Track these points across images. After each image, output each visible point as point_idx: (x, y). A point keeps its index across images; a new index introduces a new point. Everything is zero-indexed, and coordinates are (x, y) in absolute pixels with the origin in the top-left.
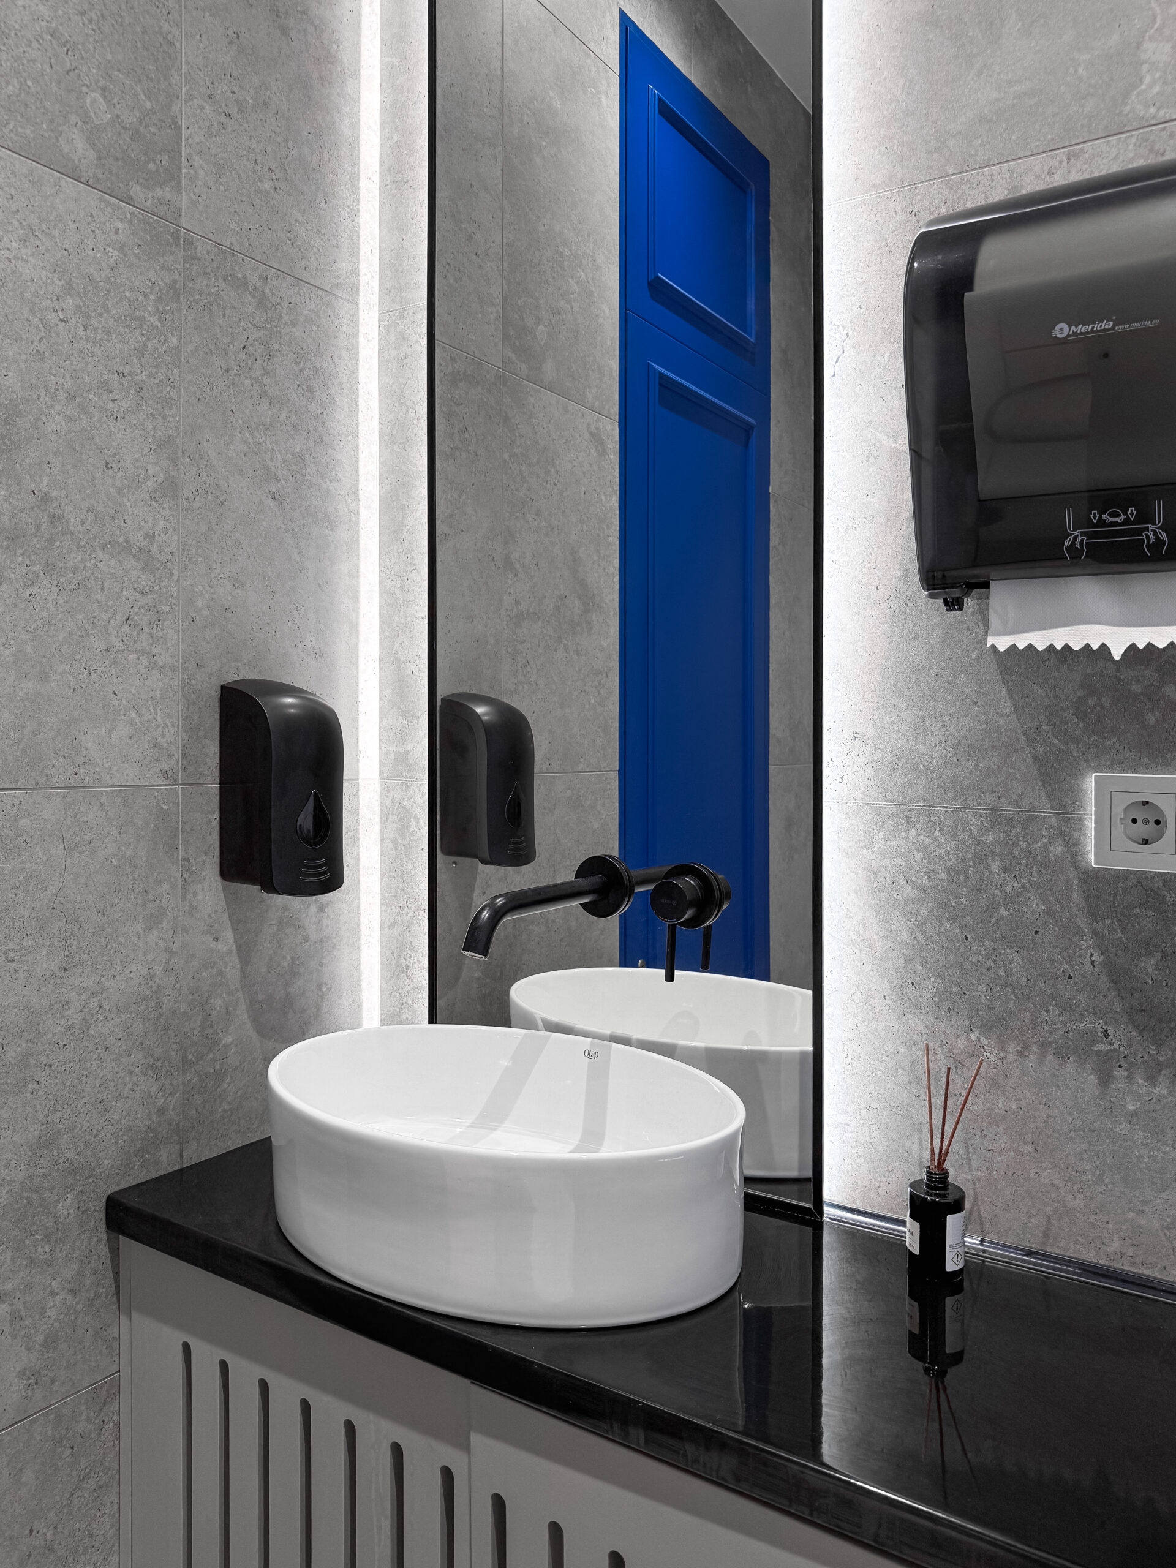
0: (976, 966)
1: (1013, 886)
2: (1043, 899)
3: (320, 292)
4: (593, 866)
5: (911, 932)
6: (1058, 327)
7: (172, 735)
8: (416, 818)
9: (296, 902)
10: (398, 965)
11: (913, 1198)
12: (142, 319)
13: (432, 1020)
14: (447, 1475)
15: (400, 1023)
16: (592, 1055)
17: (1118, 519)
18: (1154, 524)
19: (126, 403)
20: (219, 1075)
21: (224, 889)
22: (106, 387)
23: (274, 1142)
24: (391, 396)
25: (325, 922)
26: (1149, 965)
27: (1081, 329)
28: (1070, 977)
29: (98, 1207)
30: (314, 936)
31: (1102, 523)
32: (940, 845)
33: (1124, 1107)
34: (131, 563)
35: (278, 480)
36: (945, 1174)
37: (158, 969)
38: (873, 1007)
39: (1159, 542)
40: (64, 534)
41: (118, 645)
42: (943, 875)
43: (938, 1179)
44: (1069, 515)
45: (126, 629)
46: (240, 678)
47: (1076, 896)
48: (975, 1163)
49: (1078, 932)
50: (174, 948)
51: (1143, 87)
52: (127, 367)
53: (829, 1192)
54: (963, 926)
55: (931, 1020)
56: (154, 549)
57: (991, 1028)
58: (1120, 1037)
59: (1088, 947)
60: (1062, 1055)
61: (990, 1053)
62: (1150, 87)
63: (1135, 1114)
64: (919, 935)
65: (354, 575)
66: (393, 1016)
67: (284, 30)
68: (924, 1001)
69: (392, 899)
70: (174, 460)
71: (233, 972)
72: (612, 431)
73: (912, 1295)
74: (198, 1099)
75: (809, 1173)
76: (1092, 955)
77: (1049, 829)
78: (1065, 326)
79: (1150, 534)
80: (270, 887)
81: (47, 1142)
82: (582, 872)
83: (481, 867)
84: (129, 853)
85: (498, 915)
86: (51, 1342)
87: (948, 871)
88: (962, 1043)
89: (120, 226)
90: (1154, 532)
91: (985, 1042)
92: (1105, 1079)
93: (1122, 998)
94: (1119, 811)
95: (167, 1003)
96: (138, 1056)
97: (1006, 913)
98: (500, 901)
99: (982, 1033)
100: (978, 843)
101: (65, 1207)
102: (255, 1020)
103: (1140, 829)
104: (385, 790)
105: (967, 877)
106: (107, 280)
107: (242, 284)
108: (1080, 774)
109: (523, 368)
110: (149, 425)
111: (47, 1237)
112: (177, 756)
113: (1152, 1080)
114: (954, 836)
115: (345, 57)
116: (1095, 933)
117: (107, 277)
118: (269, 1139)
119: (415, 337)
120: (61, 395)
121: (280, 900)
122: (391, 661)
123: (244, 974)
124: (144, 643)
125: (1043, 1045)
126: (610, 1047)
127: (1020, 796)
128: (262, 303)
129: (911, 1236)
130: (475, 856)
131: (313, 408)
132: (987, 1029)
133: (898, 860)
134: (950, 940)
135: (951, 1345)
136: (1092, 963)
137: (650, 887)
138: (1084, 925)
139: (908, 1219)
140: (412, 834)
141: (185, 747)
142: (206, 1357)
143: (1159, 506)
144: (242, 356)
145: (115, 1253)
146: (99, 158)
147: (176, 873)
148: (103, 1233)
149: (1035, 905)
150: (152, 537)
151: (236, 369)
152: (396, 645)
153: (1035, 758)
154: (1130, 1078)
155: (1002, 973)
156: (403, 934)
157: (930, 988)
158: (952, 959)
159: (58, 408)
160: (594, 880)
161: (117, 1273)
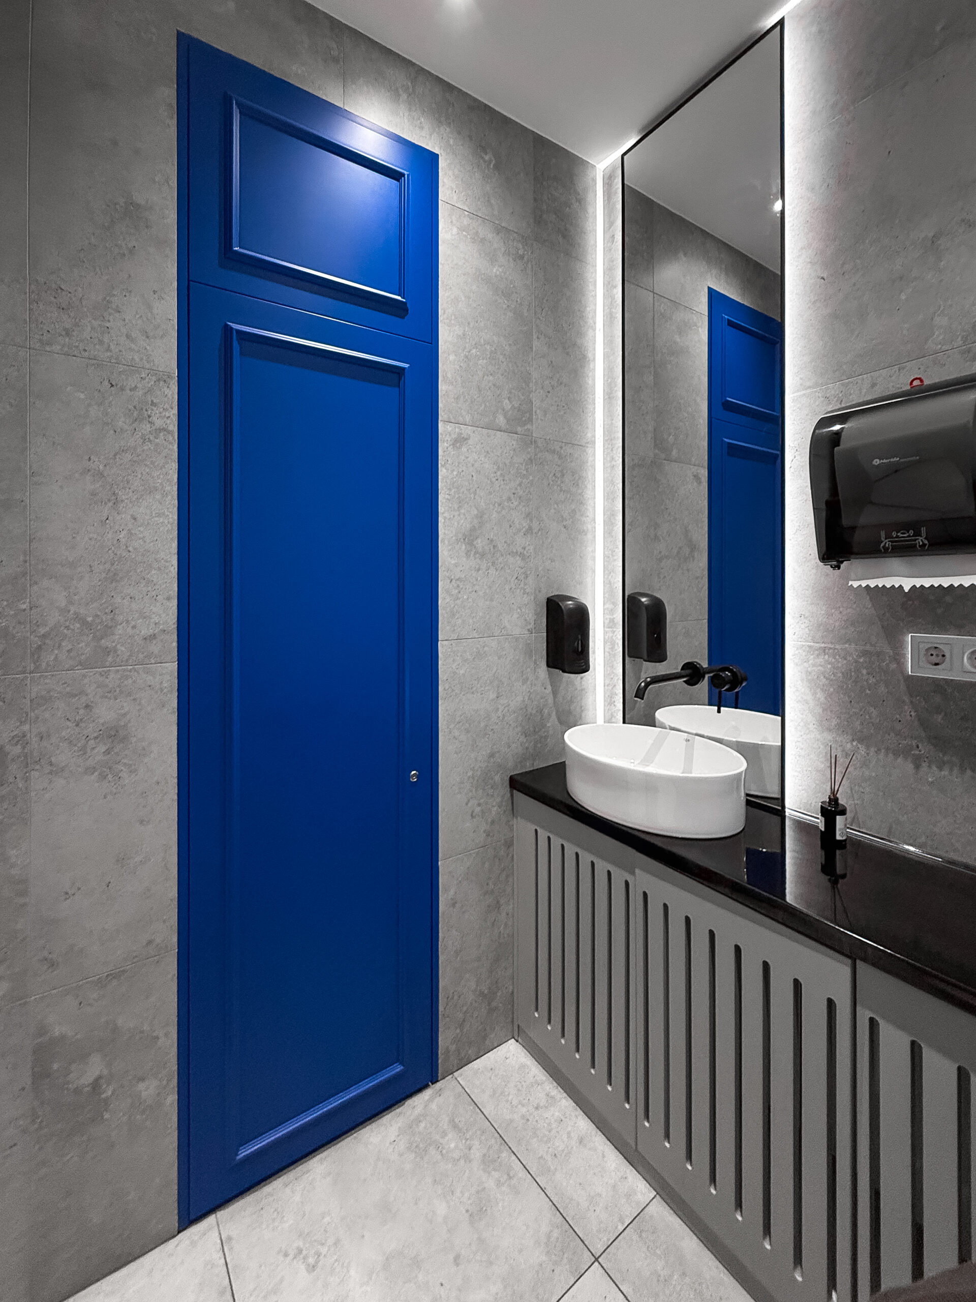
0: (855, 713)
1: (872, 680)
2: (887, 686)
3: (581, 447)
4: (688, 666)
5: (826, 698)
6: (875, 461)
7: (531, 617)
8: (618, 644)
9: (572, 676)
10: (611, 700)
11: (822, 807)
12: (521, 473)
13: (624, 722)
14: (627, 883)
15: (611, 723)
16: (688, 740)
17: (905, 535)
18: (921, 536)
19: (516, 503)
20: (546, 737)
21: (548, 670)
22: (510, 499)
23: (566, 763)
24: (608, 481)
25: (583, 683)
26: (939, 718)
27: (885, 461)
28: (900, 721)
29: (507, 779)
30: (579, 688)
31: (897, 537)
32: (839, 662)
33: (927, 779)
34: (518, 558)
35: (567, 521)
36: (836, 800)
37: (526, 698)
38: (808, 729)
39: (924, 545)
40: (497, 551)
41: (514, 587)
42: (840, 675)
43: (834, 800)
44: (883, 534)
45: (516, 581)
46: (553, 595)
47: (903, 687)
48: (856, 796)
49: (904, 702)
50: (532, 691)
51: (935, 336)
52: (516, 491)
53: (788, 803)
54: (849, 697)
55: (834, 735)
56: (525, 552)
57: (863, 740)
58: (925, 749)
59: (909, 708)
60: (896, 754)
61: (862, 750)
62: (938, 336)
63: (932, 782)
64: (829, 699)
65: (594, 551)
66: (609, 720)
67: (568, 354)
68: (832, 728)
69: (608, 675)
70: (531, 520)
71: (550, 700)
72: (704, 473)
73: (822, 847)
74: (539, 745)
75: (779, 796)
76: (910, 712)
77: (889, 657)
78: (878, 460)
79: (920, 541)
80: (564, 671)
81: (492, 755)
82: (683, 669)
83: (644, 663)
84: (517, 658)
85: (648, 684)
86: (493, 822)
87: (843, 673)
88: (849, 746)
89: (514, 442)
90: (922, 540)
91: (859, 746)
92: (917, 767)
93: (925, 732)
94: (923, 652)
95: (529, 710)
96: (519, 729)
97: (869, 692)
98: (649, 679)
99: (859, 742)
100: (856, 662)
101: (497, 778)
102: (559, 719)
103: (934, 659)
104: (605, 633)
105: (851, 676)
106: (510, 462)
107: (554, 452)
108: (904, 634)
109: (663, 456)
110: (523, 509)
111: (492, 787)
112: (533, 624)
113: (940, 769)
114: (845, 659)
115: (590, 355)
116: (911, 702)
118: (564, 762)
119: (617, 458)
120: (496, 505)
121: (566, 675)
122: (608, 583)
123: (555, 702)
124: (522, 585)
125: (887, 749)
126: (694, 738)
127: (876, 643)
128: (560, 457)
129: (820, 823)
130: (641, 658)
131: (579, 491)
132: (861, 741)
133: (820, 668)
134: (843, 702)
135: (839, 870)
136: (911, 716)
137: (711, 675)
138: (906, 699)
139: (819, 816)
140: (616, 650)
141: (535, 620)
142: (543, 835)
143: (923, 530)
144: (554, 478)
145: (512, 796)
146: (508, 422)
147: (532, 665)
148: (508, 789)
149: (882, 689)
150: (524, 548)
151: (552, 483)
152: (610, 577)
153: (883, 627)
154: (929, 767)
155: (867, 717)
156: (612, 689)
157: (834, 722)
158: (844, 711)
159: (496, 509)
160: (688, 672)
161: (512, 803)
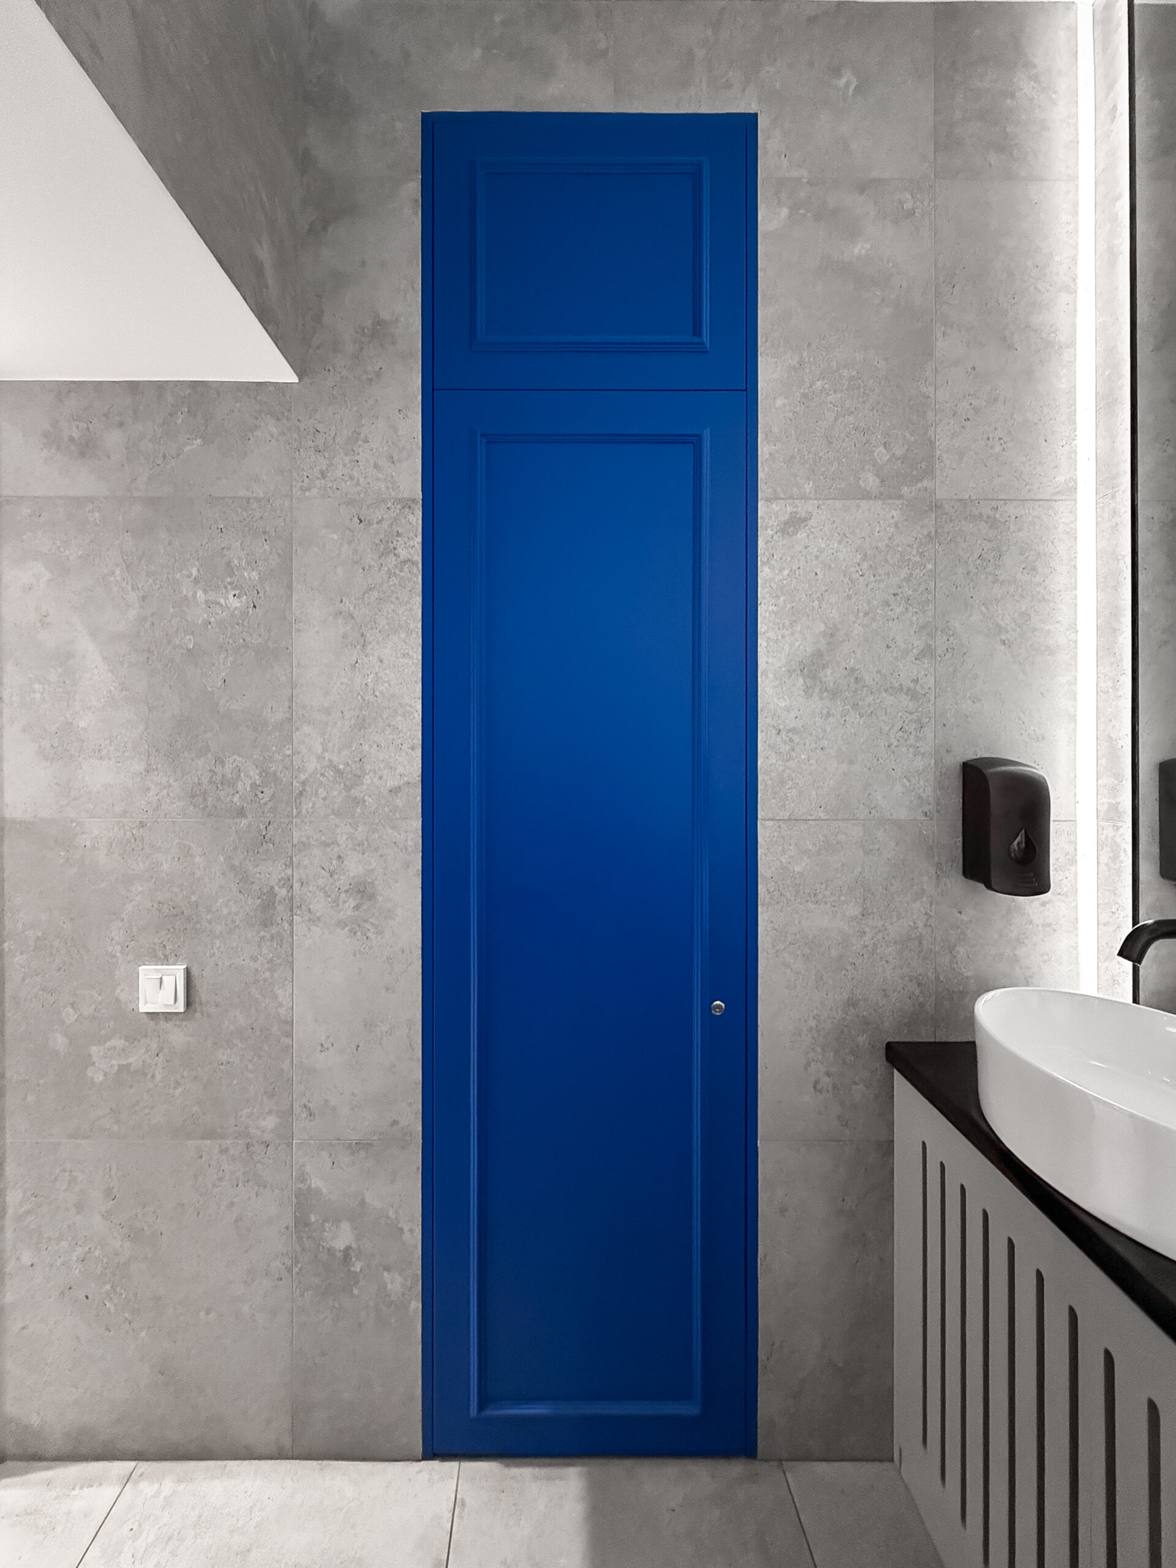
3: (1041, 502)
7: (929, 792)
12: (910, 560)
19: (899, 610)
22: (887, 604)
29: (882, 1046)
34: (903, 697)
35: (1007, 632)
40: (863, 686)
41: (895, 743)
45: (900, 734)
46: (978, 757)
50: (931, 913)
52: (900, 590)
56: (918, 688)
70: (931, 635)
80: (990, 887)
81: (853, 1004)
84: (902, 856)
89: (895, 513)
95: (926, 944)
96: (906, 971)
101: (862, 1042)
104: (1099, 828)
106: (887, 546)
107: (979, 518)
111: (852, 1053)
112: (933, 804)
117: (887, 544)
119: (1123, 510)
124: (911, 741)
128: (994, 525)
131: (1036, 579)
140: (1122, 862)
141: (938, 799)
144: (979, 562)
146: (882, 481)
147: (936, 872)
150: (915, 681)
151: (974, 571)
159: (860, 621)
